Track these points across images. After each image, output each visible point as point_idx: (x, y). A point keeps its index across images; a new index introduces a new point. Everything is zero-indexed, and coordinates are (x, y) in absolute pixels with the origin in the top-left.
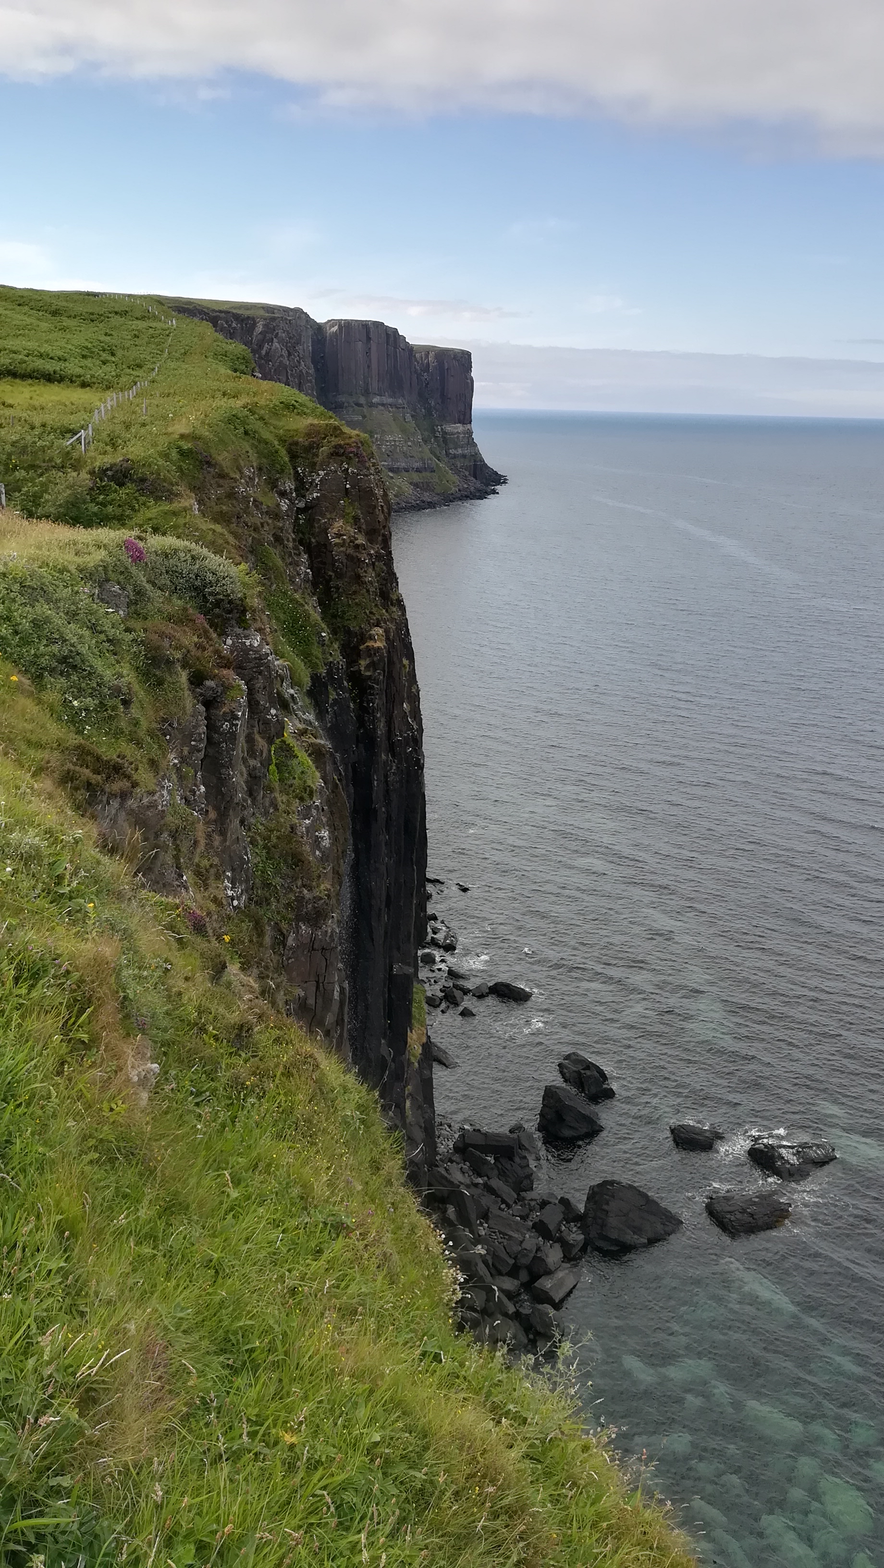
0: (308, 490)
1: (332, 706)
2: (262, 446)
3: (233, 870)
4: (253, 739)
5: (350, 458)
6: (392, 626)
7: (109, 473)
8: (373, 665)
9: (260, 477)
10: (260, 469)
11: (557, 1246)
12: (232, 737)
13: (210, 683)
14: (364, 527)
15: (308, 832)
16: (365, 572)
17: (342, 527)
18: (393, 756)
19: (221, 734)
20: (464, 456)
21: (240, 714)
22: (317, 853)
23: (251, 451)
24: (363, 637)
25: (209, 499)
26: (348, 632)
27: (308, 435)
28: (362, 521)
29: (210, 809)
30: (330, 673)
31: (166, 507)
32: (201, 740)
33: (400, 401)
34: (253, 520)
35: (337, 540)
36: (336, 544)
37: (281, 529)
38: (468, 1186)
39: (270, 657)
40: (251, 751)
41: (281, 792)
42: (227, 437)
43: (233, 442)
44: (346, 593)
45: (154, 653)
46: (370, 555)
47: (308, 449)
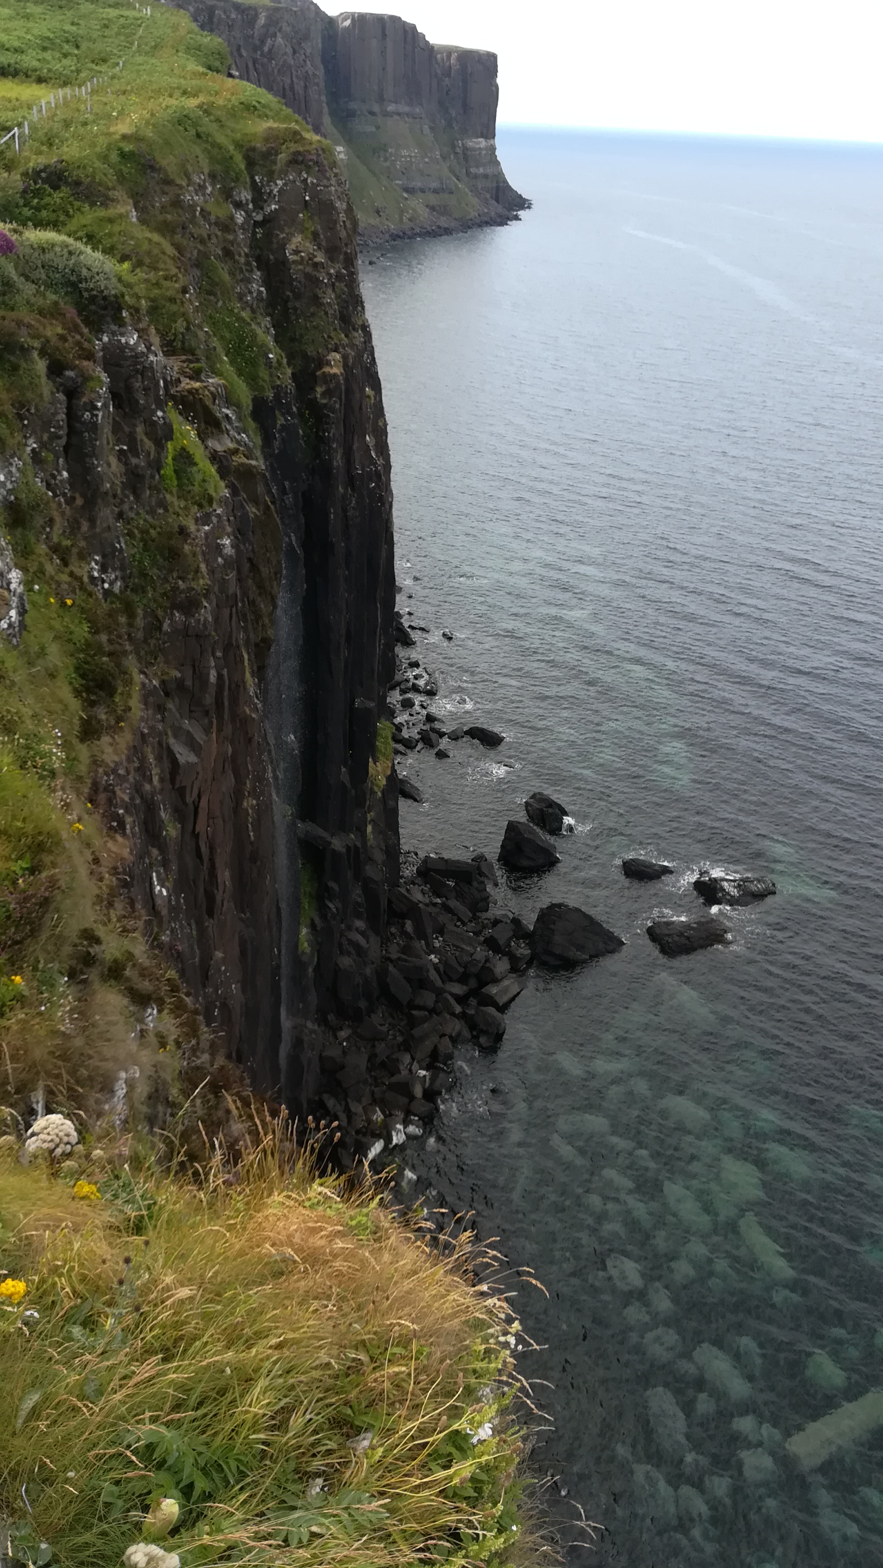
0: (266, 201)
1: (280, 432)
2: (216, 150)
3: (104, 556)
4: (135, 439)
5: (310, 167)
6: (352, 353)
7: (43, 175)
8: (327, 393)
9: (213, 185)
10: (213, 176)
11: (506, 959)
12: (94, 427)
13: (70, 373)
14: (324, 243)
15: (206, 537)
17: (300, 243)
18: (353, 490)
19: (84, 423)
20: (486, 176)
21: (99, 404)
22: (220, 560)
23: (202, 156)
24: (321, 362)
26: (305, 356)
27: (265, 140)
28: (322, 237)
29: (77, 495)
30: (277, 397)
31: (102, 213)
32: (60, 428)
33: (418, 110)
34: (199, 231)
35: (295, 258)
36: (294, 262)
37: (232, 242)
38: (427, 905)
39: (152, 358)
40: (134, 449)
41: (179, 497)
42: (174, 139)
43: (181, 145)
44: (304, 315)
45: (6, 339)
46: (328, 274)
47: (266, 155)
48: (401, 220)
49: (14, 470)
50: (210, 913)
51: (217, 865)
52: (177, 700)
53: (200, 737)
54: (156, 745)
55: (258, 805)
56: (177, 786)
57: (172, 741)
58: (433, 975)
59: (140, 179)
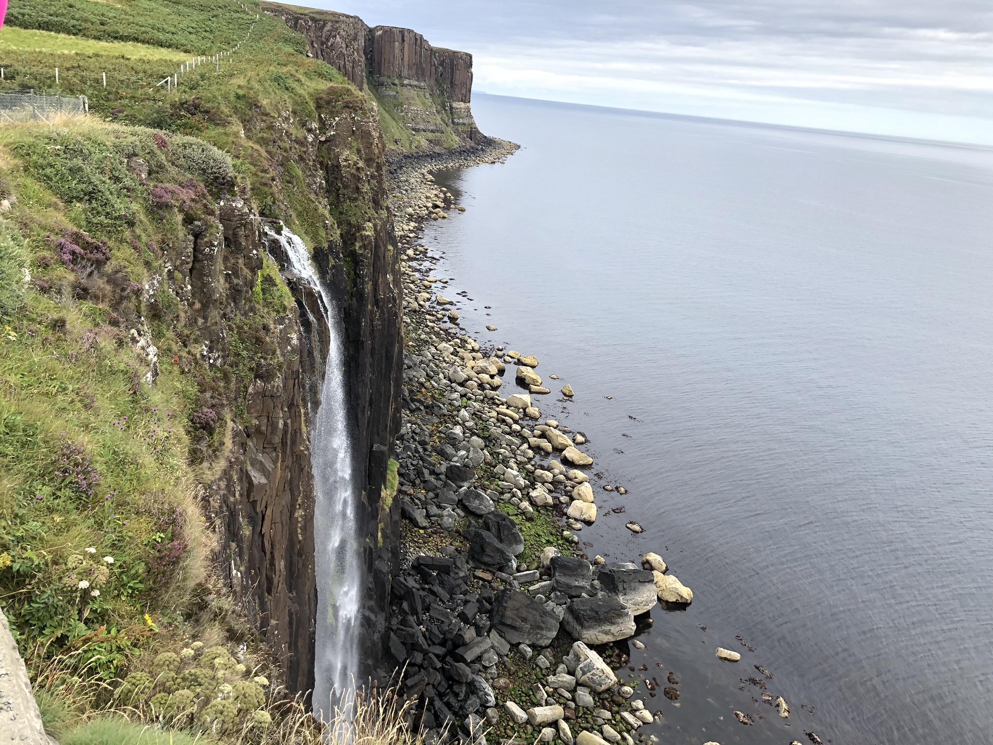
0: (328, 129)
1: (331, 269)
2: (298, 97)
3: (211, 342)
4: (237, 267)
5: (357, 111)
6: (380, 223)
7: (185, 106)
8: (364, 247)
9: (294, 118)
10: (294, 112)
11: (473, 628)
12: (211, 257)
13: (196, 223)
15: (281, 333)
16: (363, 185)
17: (349, 155)
18: (378, 308)
19: (204, 255)
20: (464, 124)
21: (216, 243)
22: (289, 347)
23: (288, 100)
24: (360, 228)
25: (255, 129)
26: (349, 224)
27: (328, 93)
28: (363, 152)
29: (196, 301)
30: (330, 247)
31: (222, 130)
32: (189, 257)
33: (423, 84)
34: (284, 144)
35: (345, 163)
36: (344, 166)
37: (305, 152)
38: (418, 590)
39: (252, 216)
40: (236, 273)
41: (263, 306)
42: (271, 90)
43: (275, 93)
44: (349, 198)
45: (158, 200)
46: (366, 174)
47: (329, 103)
48: (411, 147)
49: (155, 282)
50: (269, 592)
51: (276, 557)
52: (255, 440)
53: (269, 466)
54: (239, 471)
55: (305, 515)
56: (251, 500)
57: (249, 468)
58: (421, 640)
59: (248, 112)
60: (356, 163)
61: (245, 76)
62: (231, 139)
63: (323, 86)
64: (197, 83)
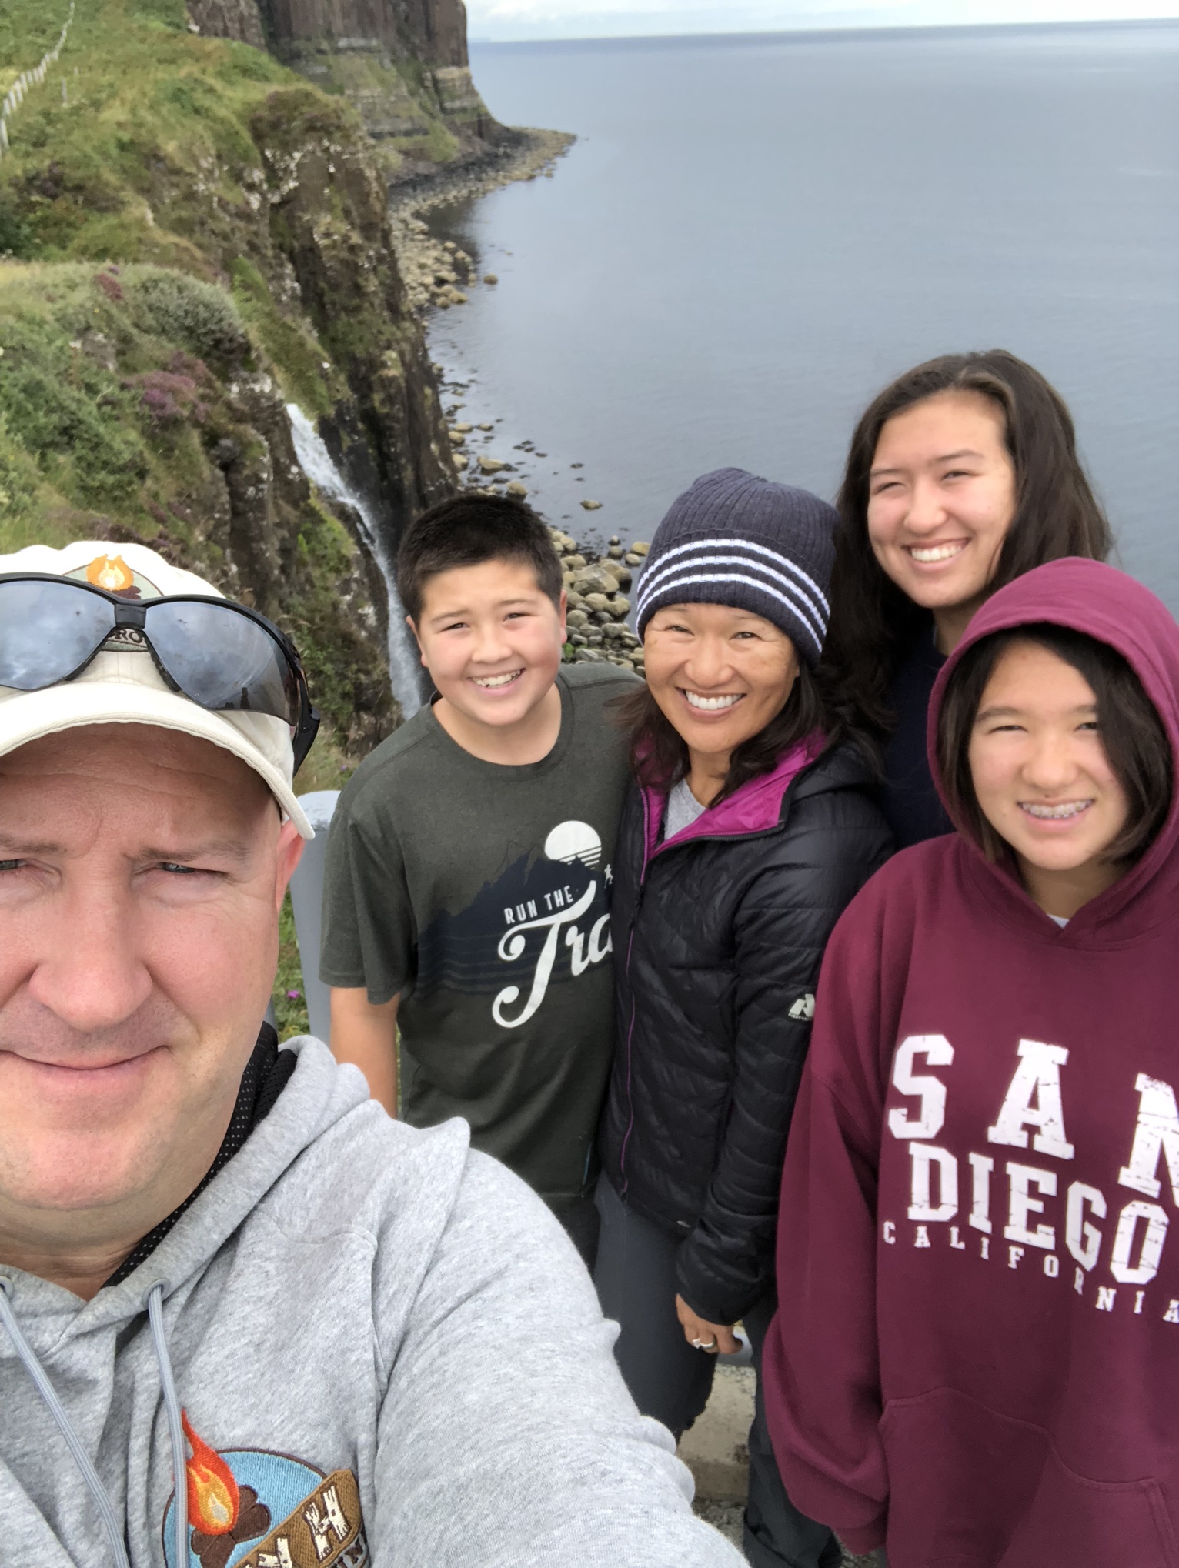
0: (281, 179)
1: (347, 456)
2: (218, 127)
5: (331, 133)
7: (36, 183)
8: (390, 400)
9: (221, 168)
10: (219, 157)
12: (259, 505)
13: (226, 442)
14: (358, 221)
17: (329, 223)
19: (247, 501)
20: (464, 110)
21: (265, 475)
22: (363, 633)
23: (206, 135)
24: (375, 365)
26: (353, 359)
27: (272, 108)
28: (354, 213)
30: (340, 415)
31: (111, 220)
33: (374, 42)
34: (221, 226)
35: (326, 242)
36: (327, 247)
41: (313, 566)
42: (173, 120)
43: (183, 126)
44: (345, 309)
45: (158, 412)
46: (369, 258)
47: (275, 125)
59: (145, 173)
60: (346, 238)
61: (123, 101)
62: (135, 234)
63: (256, 93)
64: (43, 132)
